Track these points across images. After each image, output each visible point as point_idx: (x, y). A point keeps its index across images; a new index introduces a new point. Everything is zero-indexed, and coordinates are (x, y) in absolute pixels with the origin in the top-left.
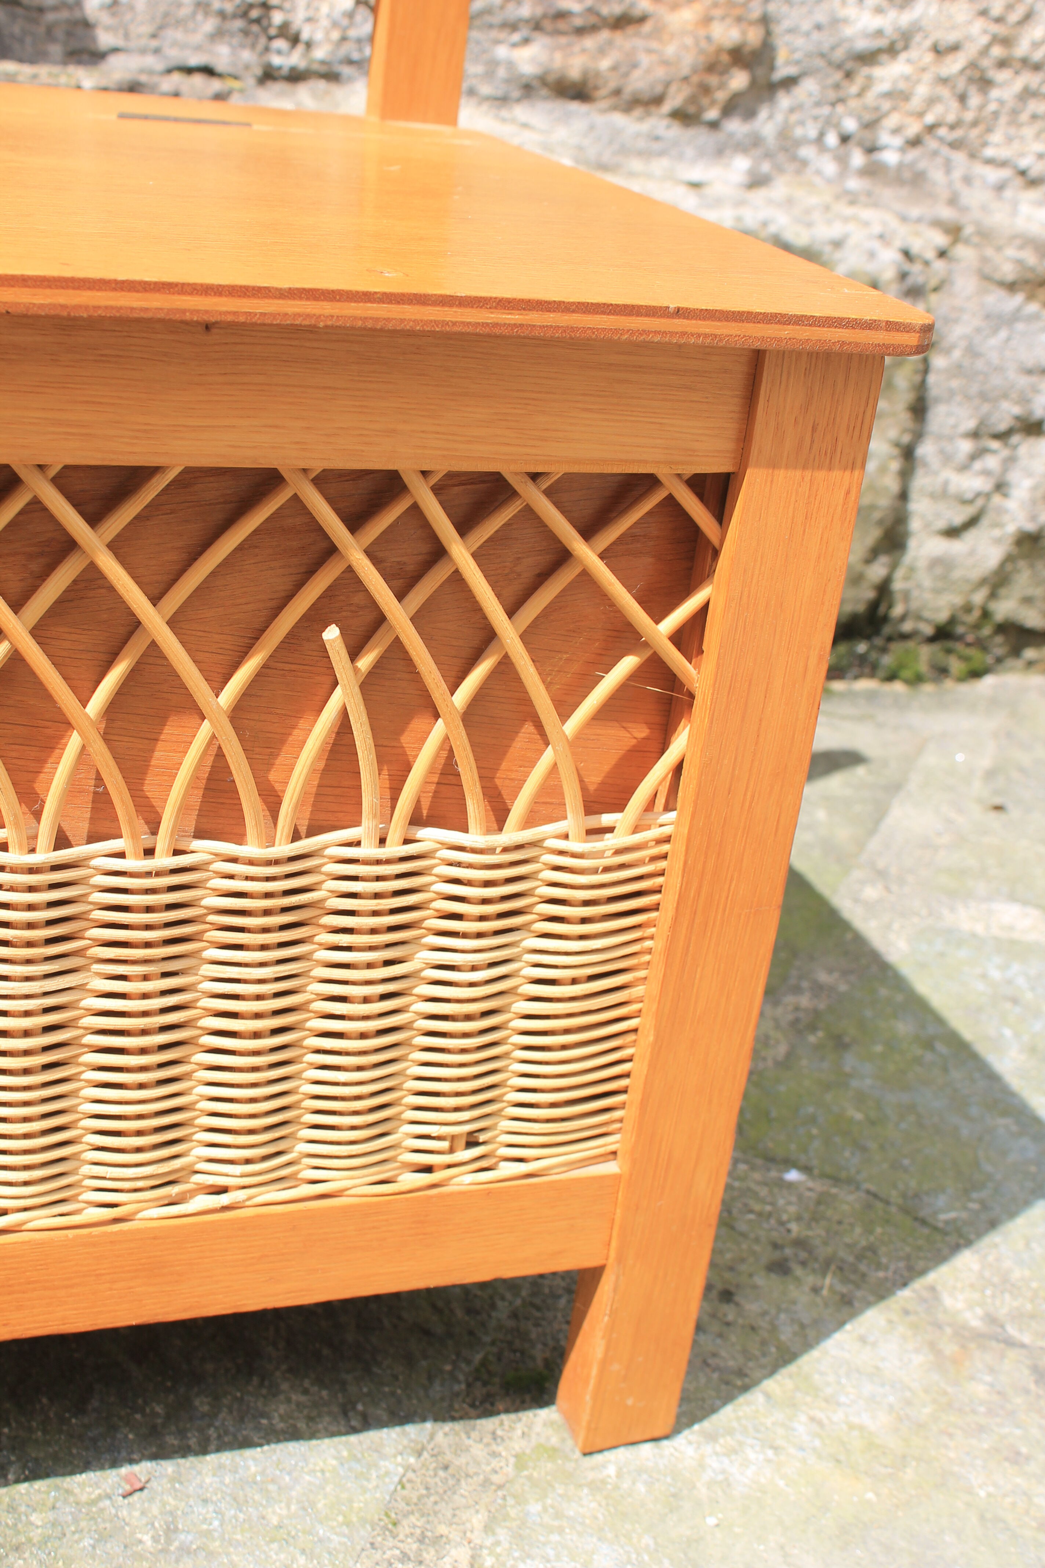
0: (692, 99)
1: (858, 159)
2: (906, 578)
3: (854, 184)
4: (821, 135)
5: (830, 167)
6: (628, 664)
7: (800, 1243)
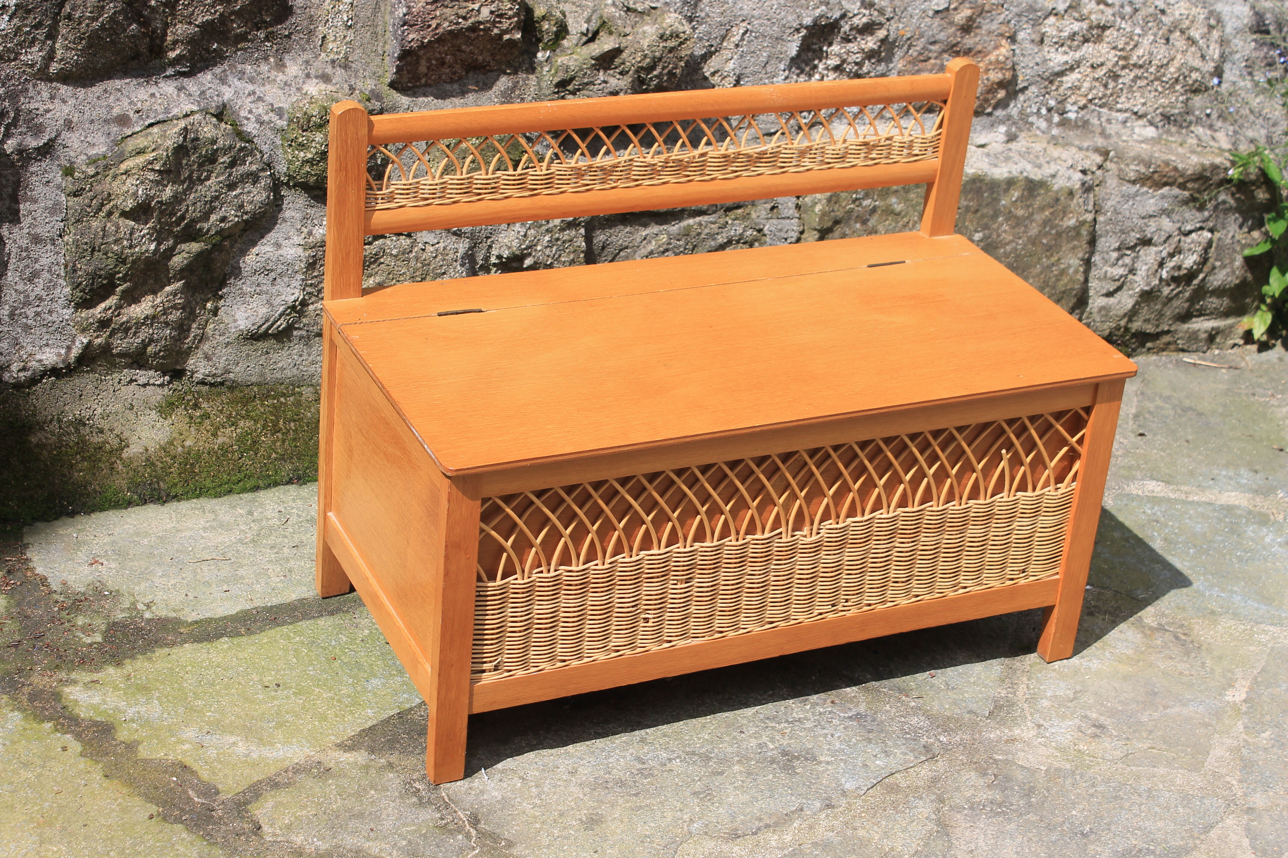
0: (981, 106)
1: (1056, 118)
2: (1088, 318)
3: (1055, 131)
4: (1039, 110)
5: (1043, 124)
6: (1065, 449)
7: (1095, 607)
